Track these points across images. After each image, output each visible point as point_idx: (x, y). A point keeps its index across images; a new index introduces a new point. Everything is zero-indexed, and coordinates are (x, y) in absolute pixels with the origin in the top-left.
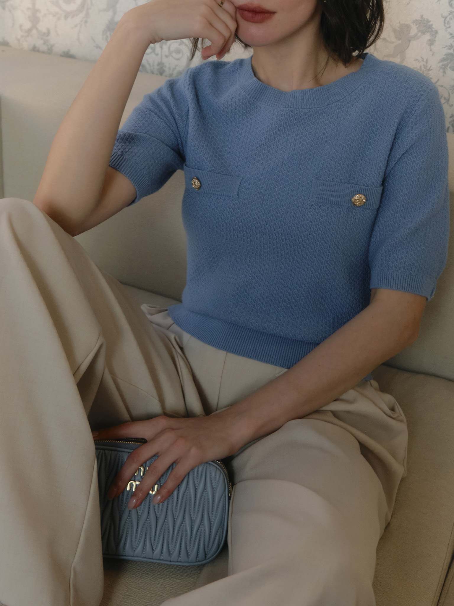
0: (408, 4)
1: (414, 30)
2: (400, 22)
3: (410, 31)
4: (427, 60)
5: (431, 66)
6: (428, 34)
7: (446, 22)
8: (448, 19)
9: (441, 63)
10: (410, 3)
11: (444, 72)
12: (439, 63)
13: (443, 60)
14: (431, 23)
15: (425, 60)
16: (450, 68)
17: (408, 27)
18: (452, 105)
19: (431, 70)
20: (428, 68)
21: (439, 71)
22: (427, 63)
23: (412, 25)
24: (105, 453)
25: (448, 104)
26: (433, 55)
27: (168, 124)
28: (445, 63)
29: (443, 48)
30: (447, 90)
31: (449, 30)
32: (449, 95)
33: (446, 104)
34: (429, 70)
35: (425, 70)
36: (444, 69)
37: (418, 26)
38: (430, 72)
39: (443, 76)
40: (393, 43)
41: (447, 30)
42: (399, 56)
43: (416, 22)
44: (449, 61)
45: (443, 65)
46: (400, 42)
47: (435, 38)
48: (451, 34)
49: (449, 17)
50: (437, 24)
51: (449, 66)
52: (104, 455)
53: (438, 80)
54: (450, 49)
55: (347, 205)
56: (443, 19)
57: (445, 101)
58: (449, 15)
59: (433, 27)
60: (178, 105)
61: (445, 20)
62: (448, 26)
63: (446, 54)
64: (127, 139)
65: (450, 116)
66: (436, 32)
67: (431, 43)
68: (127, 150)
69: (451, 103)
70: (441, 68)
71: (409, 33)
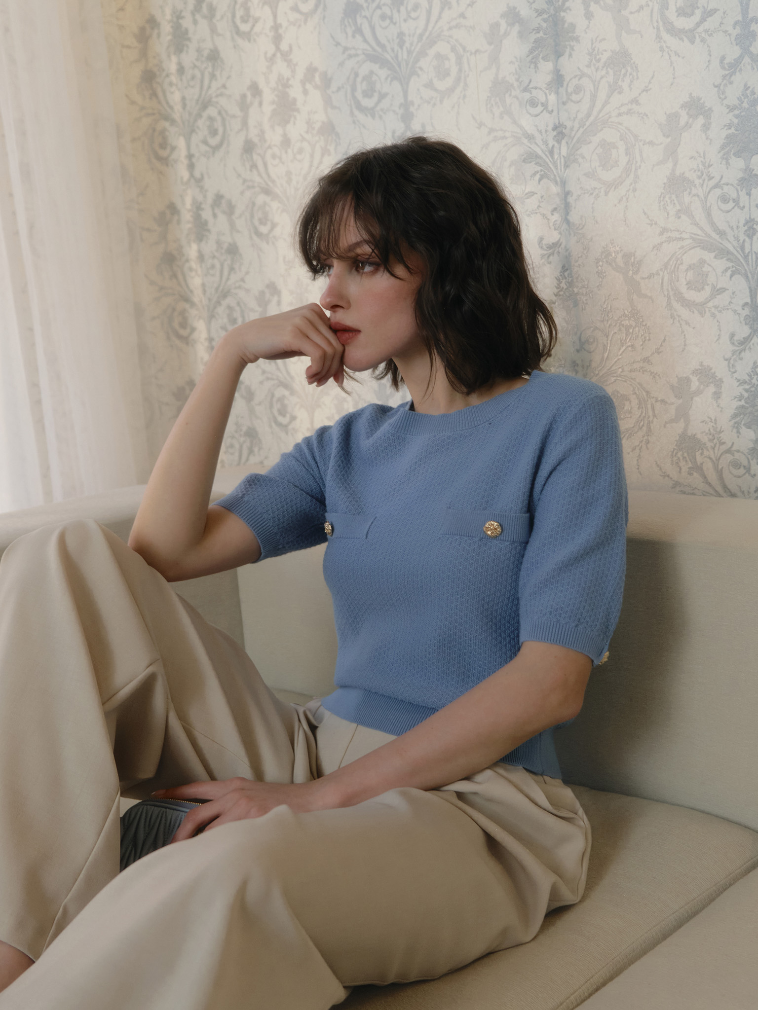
0: (683, 351)
1: (695, 384)
2: (677, 376)
3: (690, 385)
4: (715, 420)
5: (721, 427)
6: (712, 385)
7: (731, 365)
8: (732, 362)
9: (733, 421)
10: (685, 349)
11: (738, 432)
12: (730, 421)
13: (735, 416)
14: (713, 371)
15: (713, 421)
16: (744, 425)
17: (688, 380)
18: (755, 475)
19: (723, 431)
20: (718, 430)
21: (732, 431)
22: (716, 424)
23: (691, 376)
24: (166, 812)
25: (749, 474)
26: (721, 411)
27: (307, 467)
28: (737, 419)
29: (732, 400)
30: (744, 454)
31: (735, 375)
32: (749, 462)
33: (747, 475)
34: (721, 432)
35: (715, 432)
36: (737, 428)
37: (698, 377)
38: (721, 435)
39: (738, 437)
40: (673, 404)
41: (733, 376)
42: (682, 420)
43: (695, 372)
44: (742, 416)
45: (735, 423)
46: (681, 401)
47: (720, 389)
48: (739, 381)
49: (733, 358)
50: (720, 370)
51: (743, 423)
52: (164, 814)
53: (733, 443)
54: (740, 400)
55: (479, 535)
56: (727, 362)
57: (745, 471)
58: (733, 356)
59: (716, 375)
60: (322, 447)
61: (729, 363)
62: (733, 370)
63: (736, 408)
64: (253, 481)
65: (755, 489)
66: (721, 380)
67: (717, 395)
68: (249, 492)
69: (752, 472)
70: (734, 427)
71: (690, 388)
